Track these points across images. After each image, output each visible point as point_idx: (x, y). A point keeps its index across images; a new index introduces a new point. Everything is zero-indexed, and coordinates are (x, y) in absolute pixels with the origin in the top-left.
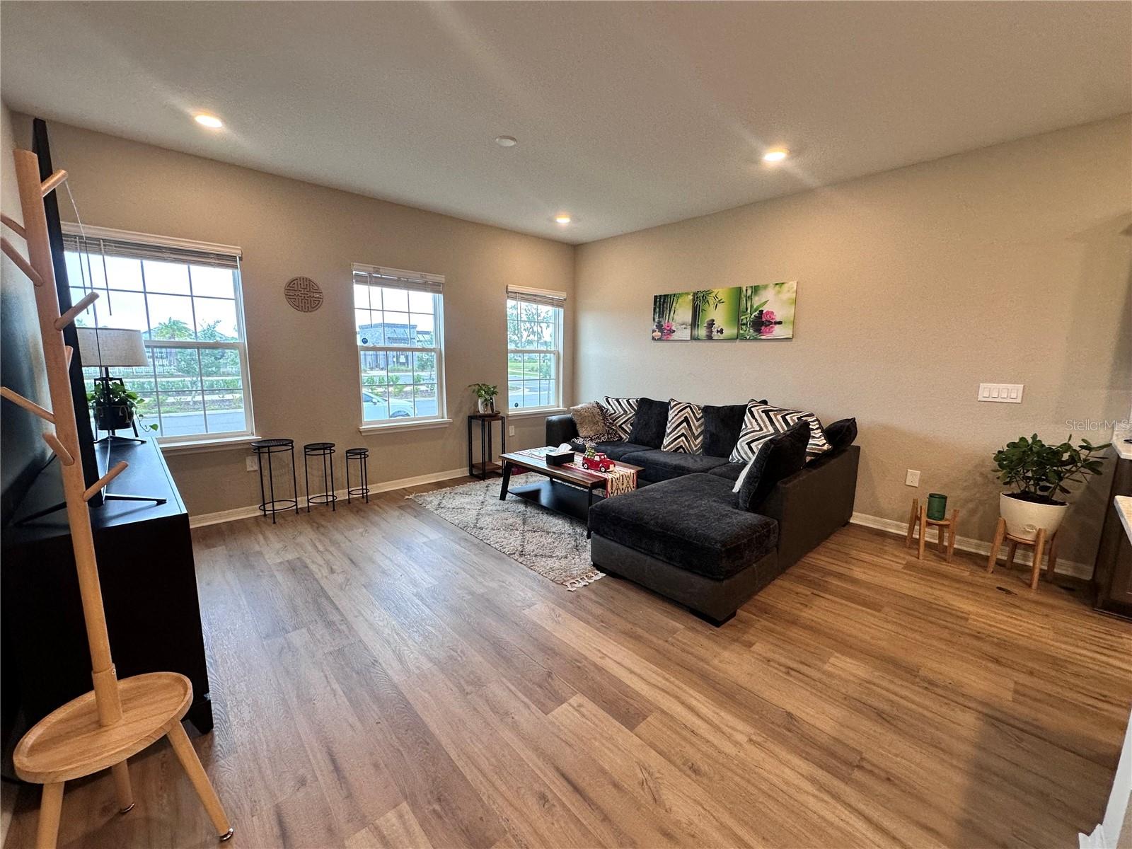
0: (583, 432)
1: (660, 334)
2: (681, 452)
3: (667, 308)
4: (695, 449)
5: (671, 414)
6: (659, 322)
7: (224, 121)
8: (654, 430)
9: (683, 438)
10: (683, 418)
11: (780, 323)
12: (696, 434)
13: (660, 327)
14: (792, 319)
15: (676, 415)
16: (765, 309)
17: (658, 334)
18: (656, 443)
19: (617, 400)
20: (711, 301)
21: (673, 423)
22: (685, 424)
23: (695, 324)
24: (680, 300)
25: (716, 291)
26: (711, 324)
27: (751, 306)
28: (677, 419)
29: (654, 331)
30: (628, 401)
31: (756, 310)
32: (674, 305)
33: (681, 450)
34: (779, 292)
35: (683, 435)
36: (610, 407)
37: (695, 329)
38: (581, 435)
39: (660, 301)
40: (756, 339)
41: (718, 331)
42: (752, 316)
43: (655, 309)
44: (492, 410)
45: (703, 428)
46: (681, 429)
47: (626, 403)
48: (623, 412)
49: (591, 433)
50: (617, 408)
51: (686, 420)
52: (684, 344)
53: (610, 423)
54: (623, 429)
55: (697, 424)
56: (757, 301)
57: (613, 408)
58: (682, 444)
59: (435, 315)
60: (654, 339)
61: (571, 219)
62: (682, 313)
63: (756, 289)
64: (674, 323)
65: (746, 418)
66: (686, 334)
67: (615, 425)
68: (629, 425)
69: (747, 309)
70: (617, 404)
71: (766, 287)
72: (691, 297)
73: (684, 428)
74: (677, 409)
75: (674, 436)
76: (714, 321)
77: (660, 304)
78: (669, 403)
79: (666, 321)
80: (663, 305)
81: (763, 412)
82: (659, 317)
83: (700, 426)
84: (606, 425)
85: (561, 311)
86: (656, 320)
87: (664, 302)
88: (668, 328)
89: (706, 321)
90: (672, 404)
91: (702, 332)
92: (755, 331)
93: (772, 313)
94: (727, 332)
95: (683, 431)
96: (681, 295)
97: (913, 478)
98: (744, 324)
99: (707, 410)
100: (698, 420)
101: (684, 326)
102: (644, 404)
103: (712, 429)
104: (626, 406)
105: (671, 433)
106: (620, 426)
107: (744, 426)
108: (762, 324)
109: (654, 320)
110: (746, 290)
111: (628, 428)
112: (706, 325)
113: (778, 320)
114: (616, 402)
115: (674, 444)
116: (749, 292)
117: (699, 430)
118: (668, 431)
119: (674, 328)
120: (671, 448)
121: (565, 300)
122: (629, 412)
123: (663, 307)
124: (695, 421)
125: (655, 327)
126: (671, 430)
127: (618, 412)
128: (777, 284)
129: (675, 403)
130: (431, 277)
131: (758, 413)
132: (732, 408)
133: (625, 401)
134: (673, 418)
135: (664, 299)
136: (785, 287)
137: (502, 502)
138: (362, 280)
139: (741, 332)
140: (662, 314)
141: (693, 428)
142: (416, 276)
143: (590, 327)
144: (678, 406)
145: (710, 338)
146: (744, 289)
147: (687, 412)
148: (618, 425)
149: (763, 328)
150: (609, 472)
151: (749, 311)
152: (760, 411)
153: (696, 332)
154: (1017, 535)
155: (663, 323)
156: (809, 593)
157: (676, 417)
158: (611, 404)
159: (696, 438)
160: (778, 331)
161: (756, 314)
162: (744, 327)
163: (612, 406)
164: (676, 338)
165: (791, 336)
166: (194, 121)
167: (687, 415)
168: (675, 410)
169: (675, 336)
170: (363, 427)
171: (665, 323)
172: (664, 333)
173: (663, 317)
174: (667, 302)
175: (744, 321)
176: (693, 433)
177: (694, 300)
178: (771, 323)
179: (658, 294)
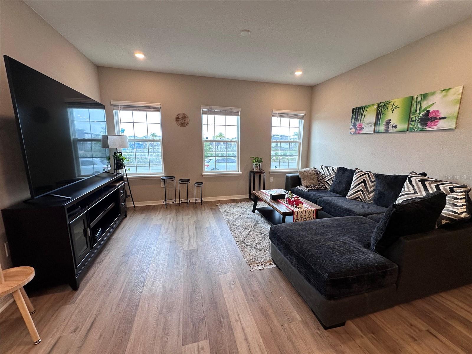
0: (304, 183)
1: (354, 130)
2: (359, 201)
3: (360, 115)
4: (368, 200)
5: (355, 177)
6: (355, 123)
7: (145, 55)
8: (344, 185)
9: (361, 192)
10: (362, 180)
11: (444, 118)
12: (370, 190)
13: (355, 126)
14: (456, 115)
15: (358, 178)
16: (432, 109)
17: (353, 130)
18: (343, 192)
19: (327, 168)
20: (390, 107)
21: (355, 183)
22: (363, 184)
23: (377, 123)
24: (368, 109)
25: (393, 101)
26: (389, 122)
27: (420, 108)
28: (358, 181)
29: (351, 129)
30: (332, 168)
31: (424, 111)
32: (364, 112)
33: (359, 199)
34: (445, 96)
35: (361, 190)
36: (322, 171)
37: (377, 126)
38: (302, 185)
39: (356, 111)
40: (422, 131)
41: (393, 127)
42: (421, 115)
43: (352, 116)
44: (260, 169)
45: (375, 187)
46: (360, 187)
47: (331, 169)
48: (328, 174)
49: (308, 184)
50: (326, 172)
51: (364, 181)
52: (371, 135)
53: (321, 180)
54: (328, 183)
55: (371, 184)
56: (425, 104)
57: (324, 172)
58: (359, 196)
59: (237, 126)
60: (351, 134)
61: (303, 72)
62: (370, 117)
63: (425, 96)
64: (363, 124)
65: (405, 184)
66: (371, 130)
67: (324, 181)
68: (331, 182)
69: (416, 111)
70: (326, 170)
71: (433, 93)
72: (376, 107)
73: (362, 186)
74: (359, 174)
75: (354, 190)
76: (390, 120)
77: (356, 113)
78: (355, 170)
79: (359, 122)
80: (358, 113)
81: (419, 181)
82: (355, 120)
83: (373, 186)
84: (318, 180)
85: (303, 121)
86: (353, 122)
87: (358, 111)
88: (360, 127)
89: (385, 120)
90: (357, 171)
91: (382, 128)
92: (421, 125)
93: (438, 111)
94: (399, 127)
95: (361, 188)
96: (369, 106)
98: (413, 121)
99: (378, 176)
100: (372, 182)
101: (370, 125)
102: (342, 170)
103: (380, 189)
104: (331, 171)
105: (353, 188)
106: (326, 182)
107: (403, 189)
108: (429, 120)
109: (352, 122)
110: (417, 98)
111: (330, 183)
112: (385, 123)
113: (443, 116)
114: (326, 168)
115: (354, 195)
116: (419, 99)
117: (372, 189)
118: (352, 187)
119: (363, 126)
120: (352, 198)
121: (305, 115)
122: (332, 174)
123: (358, 115)
124: (370, 182)
125: (352, 126)
126: (353, 186)
127: (326, 174)
128: (444, 90)
129: (359, 171)
130: (235, 109)
131: (416, 181)
132: (396, 177)
133: (331, 168)
134: (356, 179)
135: (359, 110)
136: (452, 91)
137: (253, 213)
138: (205, 113)
139: (411, 126)
140: (356, 119)
141: (368, 186)
142: (228, 109)
143: (317, 128)
144: (360, 173)
145: (387, 131)
146: (415, 97)
147: (366, 177)
148: (325, 181)
149: (429, 123)
150: (298, 208)
151: (418, 112)
152: (417, 180)
153: (377, 128)
155: (357, 124)
156: (424, 329)
157: (358, 180)
158: (323, 169)
159: (370, 193)
160: (442, 125)
161: (424, 113)
162: (413, 123)
163: (323, 170)
164: (364, 132)
165: (454, 127)
166: (135, 56)
167: (365, 178)
168: (357, 175)
169: (364, 131)
170: (204, 174)
171: (358, 123)
172: (358, 130)
173: (357, 120)
174: (360, 111)
175: (414, 119)
176: (368, 190)
177: (378, 108)
178: (436, 119)
179: (355, 107)
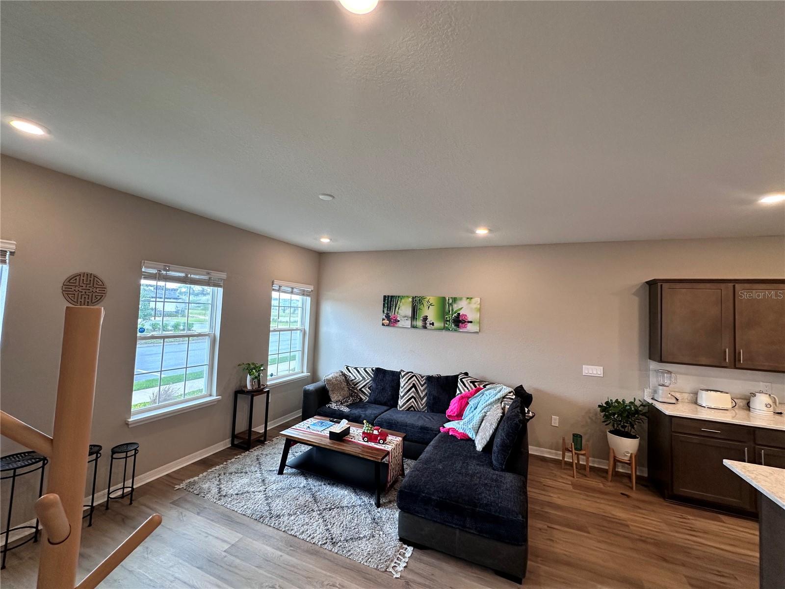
0: (334, 397)
1: (388, 322)
3: (393, 305)
4: (421, 407)
5: (402, 382)
6: (387, 314)
8: (390, 393)
9: (413, 399)
10: (412, 385)
11: (471, 322)
12: (422, 396)
13: (388, 317)
14: (478, 320)
15: (407, 382)
16: (461, 312)
17: (386, 322)
18: (392, 402)
19: (356, 368)
20: (425, 304)
21: (405, 389)
22: (413, 389)
23: (414, 317)
24: (403, 301)
25: (428, 298)
26: (425, 319)
27: (452, 310)
28: (408, 386)
29: (383, 320)
30: (365, 369)
31: (455, 313)
32: (398, 303)
33: (412, 409)
34: (469, 303)
35: (412, 397)
36: (350, 374)
37: (414, 320)
38: (332, 400)
39: (388, 300)
40: (455, 330)
41: (430, 324)
42: (453, 316)
43: (384, 304)
44: (259, 385)
45: (426, 391)
46: (411, 393)
47: (364, 371)
48: (361, 379)
49: (341, 398)
50: (357, 376)
51: (414, 386)
52: (406, 330)
53: (352, 388)
54: (363, 392)
55: (422, 389)
56: (456, 307)
57: (353, 375)
58: (413, 404)
59: (212, 305)
60: (383, 325)
61: (331, 240)
62: (404, 309)
63: (455, 300)
64: (398, 316)
65: (459, 385)
66: (408, 323)
67: (356, 389)
68: (367, 389)
69: (449, 311)
70: (356, 372)
71: (461, 299)
72: (410, 300)
73: (413, 392)
74: (407, 378)
75: (406, 398)
76: (427, 316)
77: (388, 302)
78: (400, 373)
79: (393, 314)
80: (390, 303)
81: (471, 382)
82: (387, 310)
83: (424, 390)
84: (349, 389)
85: (309, 299)
86: (385, 312)
87: (391, 301)
88: (395, 319)
89: (422, 316)
90: (403, 374)
91: (419, 323)
92: (455, 326)
93: (466, 315)
94: (437, 325)
95: (413, 394)
96: (403, 297)
97: (555, 421)
98: (448, 321)
99: (430, 379)
100: (422, 386)
101: (406, 318)
102: (378, 372)
103: (435, 393)
104: (365, 374)
105: (404, 396)
106: (360, 389)
107: (458, 392)
108: (460, 322)
109: (383, 311)
110: (449, 300)
111: (367, 391)
112: (422, 319)
113: (470, 320)
114: (355, 370)
115: (407, 404)
116: (451, 301)
117: (424, 393)
118: (402, 394)
119: (398, 319)
120: (406, 408)
121: (312, 291)
122: (366, 379)
123: (390, 304)
124: (420, 386)
125: (384, 316)
126: (403, 393)
127: (358, 379)
128: (468, 298)
129: (405, 373)
130: (216, 275)
132: (447, 378)
133: (362, 369)
134: (405, 385)
135: (391, 299)
136: (473, 300)
137: (281, 476)
138: (150, 276)
139: (446, 325)
140: (389, 309)
141: (419, 391)
143: (328, 309)
144: (407, 376)
145: (425, 327)
146: (447, 299)
147: (414, 380)
148: (358, 388)
149: (460, 324)
150: (386, 444)
151: (451, 313)
153: (415, 323)
154: (620, 457)
155: (390, 315)
157: (407, 384)
158: (351, 371)
159: (422, 399)
160: (470, 327)
161: (455, 315)
162: (448, 323)
163: (352, 374)
164: (400, 326)
165: (478, 331)
167: (414, 382)
169: (400, 324)
170: (132, 419)
171: (392, 315)
172: (391, 321)
173: (390, 310)
174: (394, 301)
175: (448, 319)
176: (420, 396)
177: (413, 301)
178: (466, 322)
179: (386, 295)
